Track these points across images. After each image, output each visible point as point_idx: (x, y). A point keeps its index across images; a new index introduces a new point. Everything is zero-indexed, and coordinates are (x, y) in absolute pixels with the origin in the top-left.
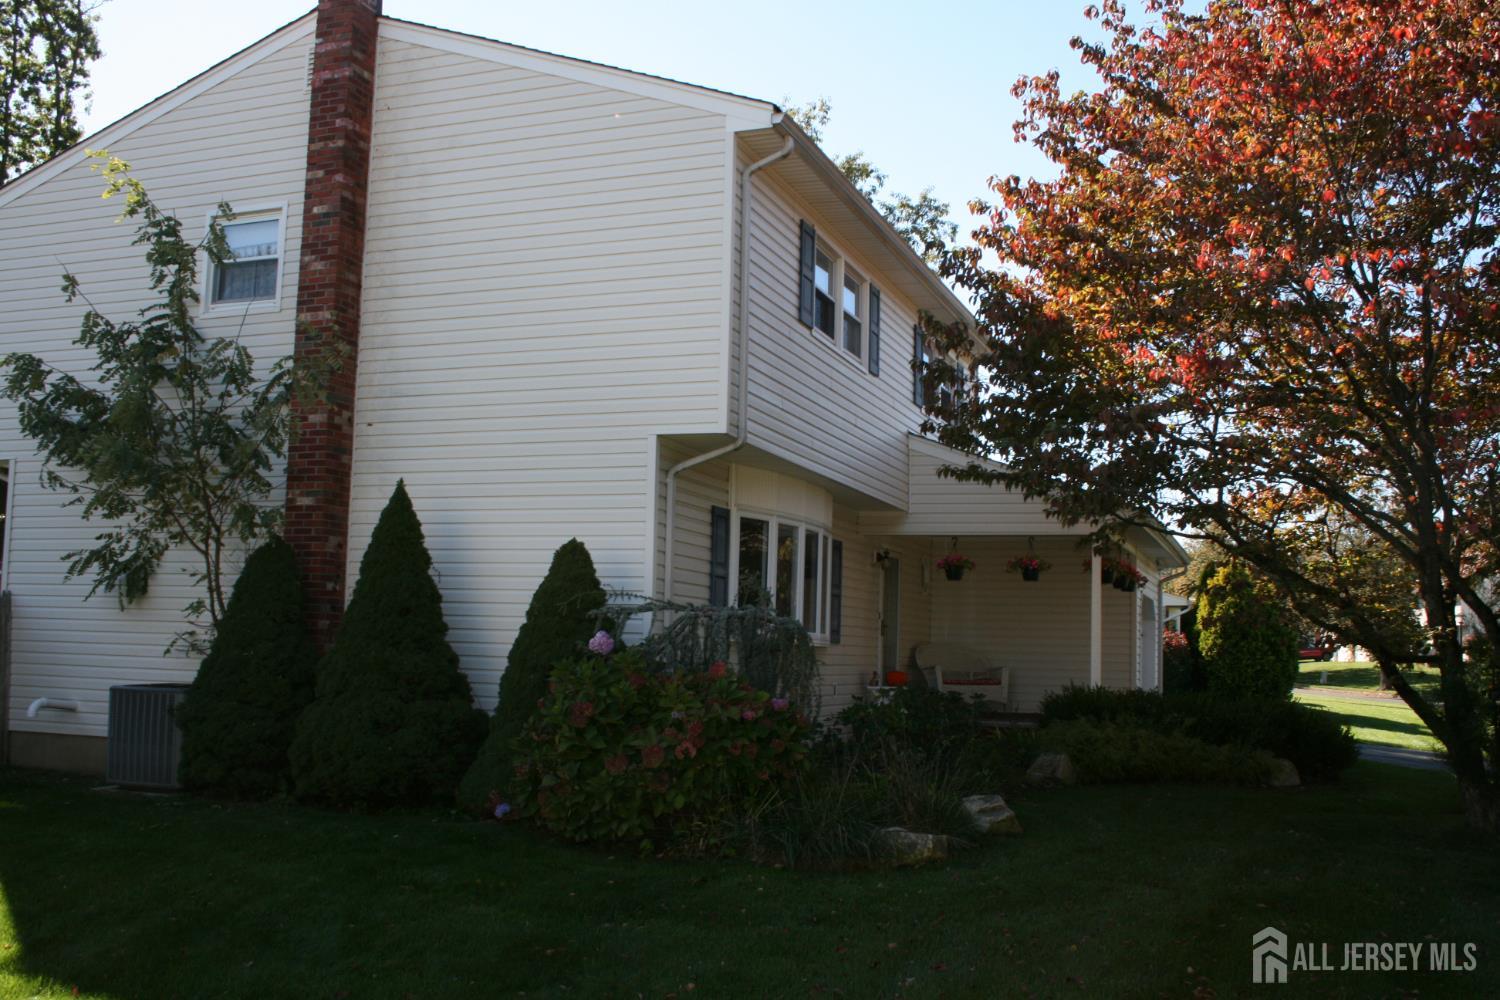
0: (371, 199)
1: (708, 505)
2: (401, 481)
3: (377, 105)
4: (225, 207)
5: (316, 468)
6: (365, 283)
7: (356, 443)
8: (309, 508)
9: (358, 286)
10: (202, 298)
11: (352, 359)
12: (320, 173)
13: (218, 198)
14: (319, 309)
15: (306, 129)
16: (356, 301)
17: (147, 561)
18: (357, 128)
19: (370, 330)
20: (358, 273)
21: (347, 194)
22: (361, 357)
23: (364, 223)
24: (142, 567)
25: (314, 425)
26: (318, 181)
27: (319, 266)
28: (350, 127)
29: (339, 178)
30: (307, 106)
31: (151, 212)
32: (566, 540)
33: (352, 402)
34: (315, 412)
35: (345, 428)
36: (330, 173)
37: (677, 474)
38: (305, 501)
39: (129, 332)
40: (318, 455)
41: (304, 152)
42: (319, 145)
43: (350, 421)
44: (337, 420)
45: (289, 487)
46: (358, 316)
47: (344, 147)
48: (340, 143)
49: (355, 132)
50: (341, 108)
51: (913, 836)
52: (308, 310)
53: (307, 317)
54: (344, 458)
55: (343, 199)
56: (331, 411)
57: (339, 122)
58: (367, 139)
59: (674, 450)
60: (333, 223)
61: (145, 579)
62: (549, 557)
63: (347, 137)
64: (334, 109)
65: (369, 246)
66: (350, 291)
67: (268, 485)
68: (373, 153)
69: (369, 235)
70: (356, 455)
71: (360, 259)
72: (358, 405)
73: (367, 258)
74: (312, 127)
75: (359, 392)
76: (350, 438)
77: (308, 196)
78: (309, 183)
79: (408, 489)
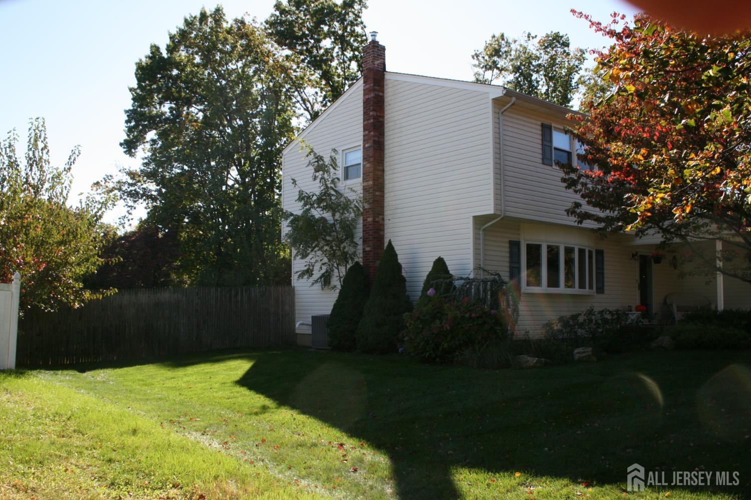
0: (386, 139)
1: (507, 240)
2: (390, 240)
3: (386, 104)
4: (334, 150)
5: (371, 237)
6: (386, 169)
7: (386, 227)
8: (369, 251)
9: (383, 171)
10: (341, 179)
11: (383, 197)
12: (367, 132)
13: (331, 147)
14: (368, 181)
15: (362, 117)
16: (383, 176)
17: (330, 273)
18: (378, 114)
19: (388, 186)
20: (383, 166)
21: (376, 139)
22: (386, 196)
23: (384, 148)
24: (328, 275)
25: (369, 222)
26: (367, 135)
27: (368, 165)
28: (375, 114)
29: (372, 133)
30: (362, 109)
31: (315, 154)
32: (437, 258)
33: (384, 212)
34: (369, 217)
35: (381, 222)
36: (370, 132)
37: (484, 230)
38: (368, 249)
39: (313, 196)
40: (371, 232)
41: (362, 125)
42: (366, 122)
43: (383, 219)
44: (377, 219)
45: (363, 244)
46: (384, 182)
47: (374, 122)
48: (372, 121)
49: (377, 116)
50: (372, 108)
51: (529, 358)
52: (366, 181)
53: (366, 184)
54: (381, 233)
55: (374, 141)
56: (374, 217)
57: (371, 113)
58: (383, 117)
59: (480, 221)
60: (372, 150)
61: (330, 280)
62: (432, 264)
63: (374, 118)
64: (369, 109)
65: (386, 156)
66: (380, 173)
67: (357, 244)
68: (386, 122)
69: (386, 152)
70: (386, 231)
71: (383, 161)
72: (386, 213)
73: (386, 160)
74: (364, 116)
75: (386, 209)
76: (383, 225)
77: (364, 141)
78: (364, 136)
79: (392, 243)
